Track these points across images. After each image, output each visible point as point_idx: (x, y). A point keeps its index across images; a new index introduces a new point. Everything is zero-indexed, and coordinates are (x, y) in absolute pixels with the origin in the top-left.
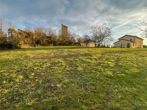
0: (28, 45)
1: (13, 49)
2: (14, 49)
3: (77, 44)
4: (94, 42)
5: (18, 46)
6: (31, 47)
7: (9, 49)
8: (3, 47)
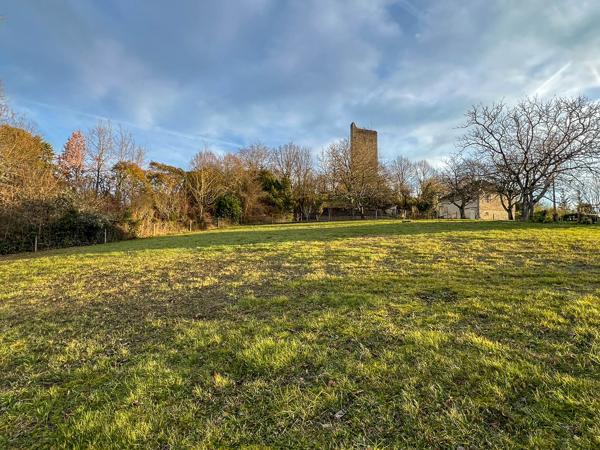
0: (171, 223)
1: (101, 242)
2: (108, 242)
3: (414, 209)
4: (501, 191)
5: (126, 228)
6: (184, 232)
7: (83, 244)
8: (59, 236)
